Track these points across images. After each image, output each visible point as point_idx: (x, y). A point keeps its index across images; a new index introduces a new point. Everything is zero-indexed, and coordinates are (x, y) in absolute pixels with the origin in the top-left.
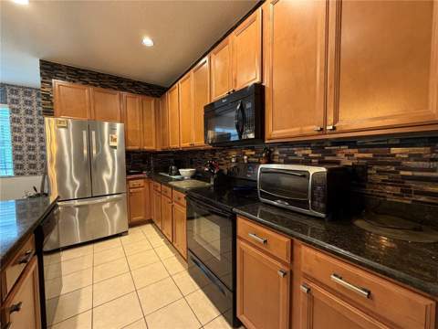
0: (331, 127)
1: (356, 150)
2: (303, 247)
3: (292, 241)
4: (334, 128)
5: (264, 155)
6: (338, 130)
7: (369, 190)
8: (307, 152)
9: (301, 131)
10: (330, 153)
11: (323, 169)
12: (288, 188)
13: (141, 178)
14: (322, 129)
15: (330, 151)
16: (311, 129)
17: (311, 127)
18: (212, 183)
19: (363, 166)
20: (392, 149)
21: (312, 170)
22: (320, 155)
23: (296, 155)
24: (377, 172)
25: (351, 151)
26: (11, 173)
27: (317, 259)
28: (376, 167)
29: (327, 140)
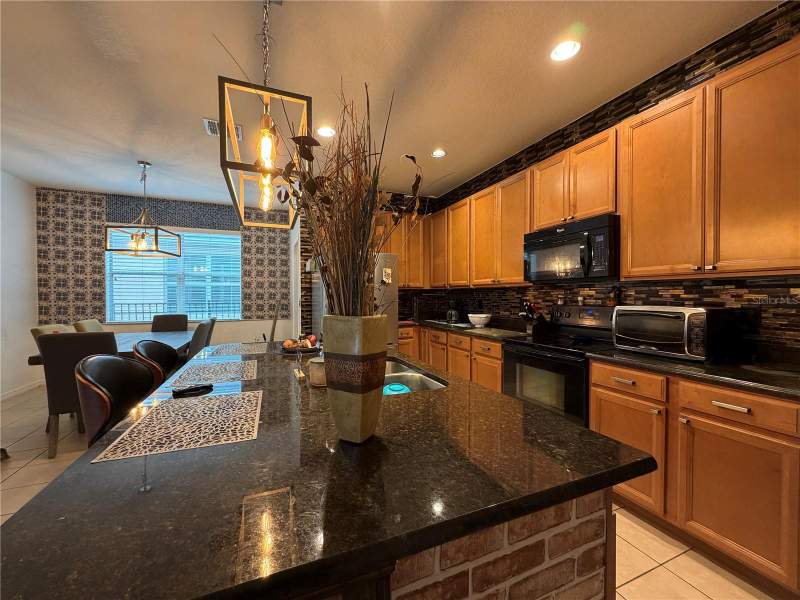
0: (711, 267)
1: (746, 291)
2: (681, 382)
3: (667, 379)
4: (714, 268)
5: (612, 295)
6: (719, 269)
7: (764, 336)
8: (677, 292)
9: (672, 269)
10: (710, 293)
11: (702, 310)
12: (656, 332)
13: (409, 326)
14: (699, 269)
15: (711, 291)
16: (686, 267)
17: (687, 266)
18: (529, 332)
19: (754, 309)
20: (792, 290)
21: (688, 312)
22: (697, 296)
23: (661, 296)
24: (774, 314)
25: (740, 291)
26: (238, 316)
27: (697, 391)
28: (771, 310)
29: (706, 279)
